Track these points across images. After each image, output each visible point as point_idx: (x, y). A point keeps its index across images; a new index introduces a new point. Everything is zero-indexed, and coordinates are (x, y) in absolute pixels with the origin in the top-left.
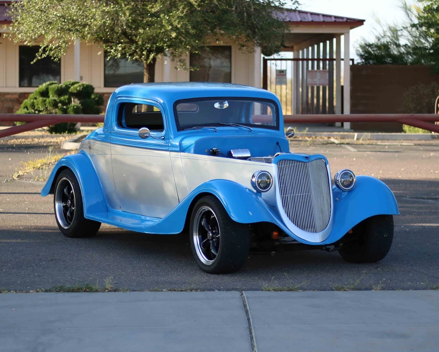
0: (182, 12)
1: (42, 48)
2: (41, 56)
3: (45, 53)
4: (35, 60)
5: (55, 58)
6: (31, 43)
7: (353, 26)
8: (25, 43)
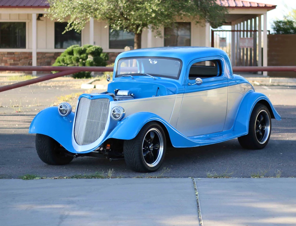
1: (69, 24)
2: (68, 29)
3: (71, 27)
4: (65, 32)
5: (77, 30)
6: (62, 21)
7: (269, 9)
8: (58, 20)
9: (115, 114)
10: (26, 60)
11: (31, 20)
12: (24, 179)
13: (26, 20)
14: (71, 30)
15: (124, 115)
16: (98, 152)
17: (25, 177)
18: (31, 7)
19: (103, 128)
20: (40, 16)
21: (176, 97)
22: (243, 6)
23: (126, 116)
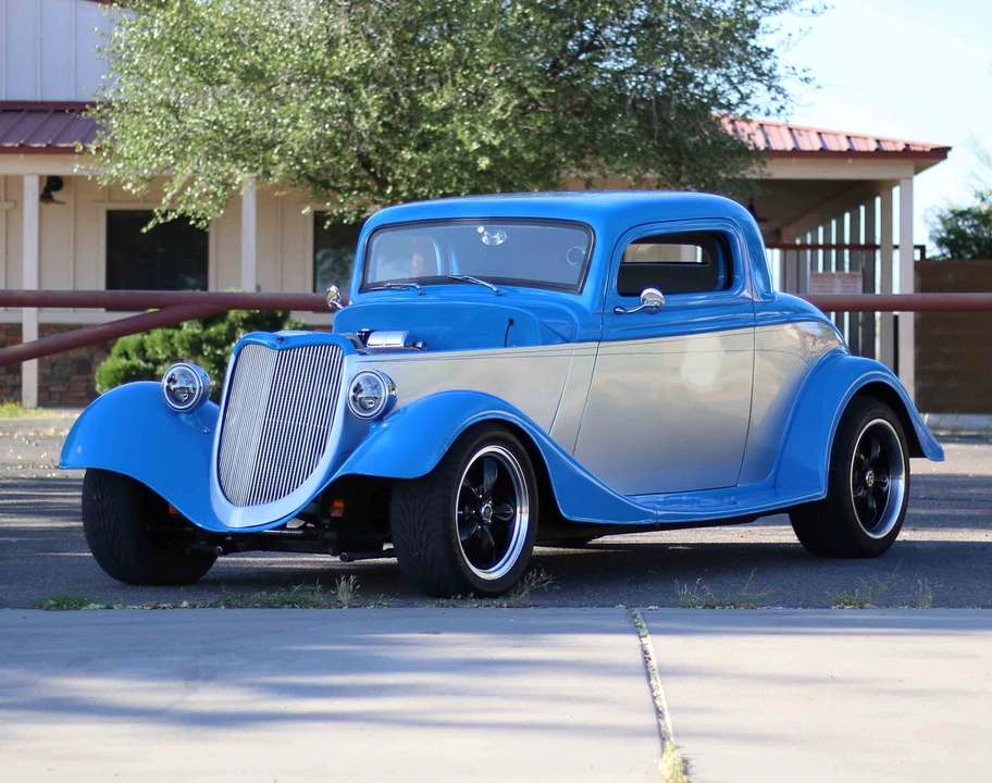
0: (503, 109)
1: (169, 195)
2: (165, 215)
3: (174, 210)
4: (151, 225)
5: (198, 220)
6: (139, 189)
7: (922, 161)
8: (124, 188)
9: (361, 399)
11: (17, 203)
12: (48, 609)
16: (300, 532)
17: (52, 602)
18: (22, 149)
19: (320, 448)
20: (52, 186)
21: (574, 352)
22: (821, 149)
23: (399, 404)
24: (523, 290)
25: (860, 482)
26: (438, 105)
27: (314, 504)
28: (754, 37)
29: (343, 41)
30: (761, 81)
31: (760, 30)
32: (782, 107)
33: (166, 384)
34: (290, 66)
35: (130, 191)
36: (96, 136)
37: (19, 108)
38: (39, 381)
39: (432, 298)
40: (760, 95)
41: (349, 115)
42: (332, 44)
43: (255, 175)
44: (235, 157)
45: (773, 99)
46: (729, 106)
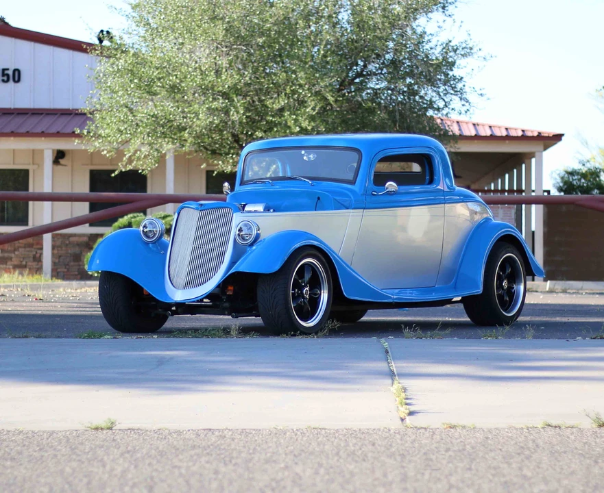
0: (313, 109)
1: (127, 156)
2: (125, 167)
3: (130, 164)
4: (117, 173)
5: (143, 170)
6: (111, 154)
7: (548, 142)
8: (102, 153)
9: (242, 235)
10: (28, 249)
11: (40, 165)
12: (84, 338)
13: (29, 164)
14: (130, 170)
15: (258, 236)
16: (211, 304)
17: (86, 335)
18: (43, 134)
19: (221, 260)
20: (60, 156)
21: (351, 214)
22: (491, 135)
23: (261, 238)
24: (325, 183)
25: (500, 286)
26: (276, 106)
27: (218, 289)
28: (452, 70)
29: (224, 70)
30: (457, 95)
31: (456, 66)
32: (468, 110)
33: (142, 229)
34: (195, 84)
35: (105, 155)
36: (87, 124)
37: (40, 112)
38: (52, 266)
39: (278, 187)
40: (456, 102)
41: (227, 113)
42: (218, 73)
43: (175, 146)
44: (164, 135)
45: (463, 105)
46: (438, 109)
